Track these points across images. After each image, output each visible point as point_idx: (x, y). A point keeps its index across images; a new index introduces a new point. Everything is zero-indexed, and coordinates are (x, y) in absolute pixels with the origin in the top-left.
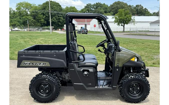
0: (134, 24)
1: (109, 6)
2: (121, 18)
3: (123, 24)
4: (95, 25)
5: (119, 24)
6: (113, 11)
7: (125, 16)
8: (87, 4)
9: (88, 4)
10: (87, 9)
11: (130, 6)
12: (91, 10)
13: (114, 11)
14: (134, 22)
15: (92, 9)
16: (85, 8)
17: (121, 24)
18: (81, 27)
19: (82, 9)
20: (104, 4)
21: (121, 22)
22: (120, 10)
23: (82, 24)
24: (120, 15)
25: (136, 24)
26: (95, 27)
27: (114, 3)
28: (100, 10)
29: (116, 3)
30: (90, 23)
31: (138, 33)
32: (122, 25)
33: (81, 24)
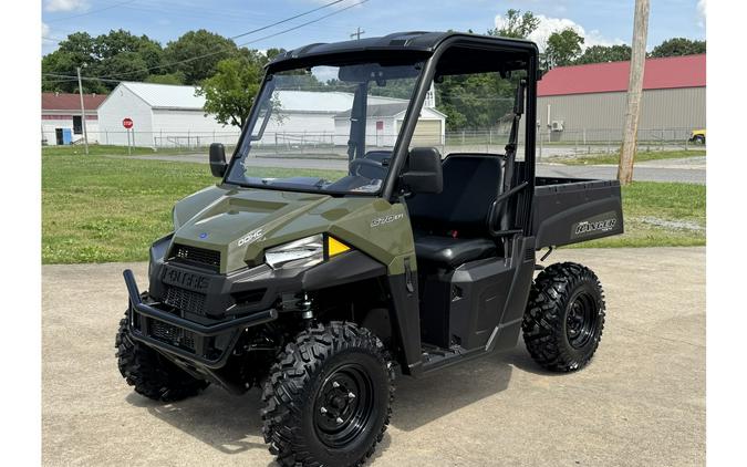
0: (280, 119)
1: (164, 46)
2: (229, 93)
3: (239, 120)
4: (129, 120)
5: (222, 119)
6: (182, 69)
7: (246, 87)
8: (70, 37)
9: (72, 33)
10: (71, 54)
11: (246, 52)
12: (92, 59)
13: (188, 69)
14: (278, 112)
15: (92, 54)
16: (61, 49)
17: (231, 118)
18: (57, 130)
19: (50, 55)
20: (145, 38)
21: (231, 112)
22: (223, 64)
23: (62, 117)
24: (228, 84)
25: (285, 120)
26: (128, 127)
27: (184, 38)
28: (128, 62)
29: (190, 36)
30: (99, 111)
31: (305, 152)
32: (235, 123)
33: (56, 117)
